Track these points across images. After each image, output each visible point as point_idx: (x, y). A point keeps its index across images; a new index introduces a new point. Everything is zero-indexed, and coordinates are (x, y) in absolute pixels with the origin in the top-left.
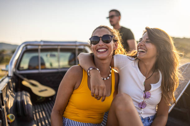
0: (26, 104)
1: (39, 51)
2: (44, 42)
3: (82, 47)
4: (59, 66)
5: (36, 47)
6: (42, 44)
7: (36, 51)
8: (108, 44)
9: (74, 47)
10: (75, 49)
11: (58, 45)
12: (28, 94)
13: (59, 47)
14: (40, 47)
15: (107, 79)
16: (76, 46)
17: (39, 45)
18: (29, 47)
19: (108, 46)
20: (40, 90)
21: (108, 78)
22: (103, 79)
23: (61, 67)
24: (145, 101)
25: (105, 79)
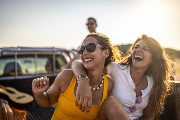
0: (6, 112)
1: (16, 57)
2: (21, 48)
3: (59, 53)
4: (36, 72)
5: (13, 53)
6: (19, 49)
7: (12, 57)
8: (92, 54)
9: (51, 53)
10: (52, 55)
11: (36, 51)
12: (7, 102)
13: (37, 53)
14: (17, 53)
15: (96, 89)
16: (54, 52)
17: (15, 52)
18: (4, 53)
19: (92, 56)
20: (17, 97)
21: (98, 88)
22: (92, 89)
23: (38, 73)
24: (135, 106)
25: (94, 89)
